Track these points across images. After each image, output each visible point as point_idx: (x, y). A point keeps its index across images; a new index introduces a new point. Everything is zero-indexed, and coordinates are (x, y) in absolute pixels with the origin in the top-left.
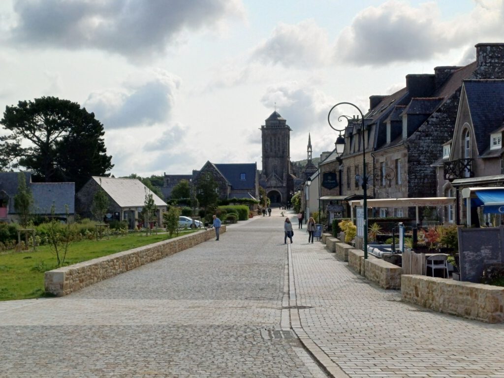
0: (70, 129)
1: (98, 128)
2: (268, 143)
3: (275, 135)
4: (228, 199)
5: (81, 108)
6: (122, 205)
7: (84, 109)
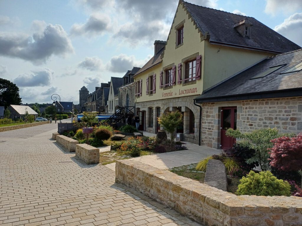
0: (6, 89)
1: (17, 89)
2: (82, 96)
3: (84, 93)
4: (63, 113)
5: (11, 82)
6: (20, 114)
7: (12, 83)
